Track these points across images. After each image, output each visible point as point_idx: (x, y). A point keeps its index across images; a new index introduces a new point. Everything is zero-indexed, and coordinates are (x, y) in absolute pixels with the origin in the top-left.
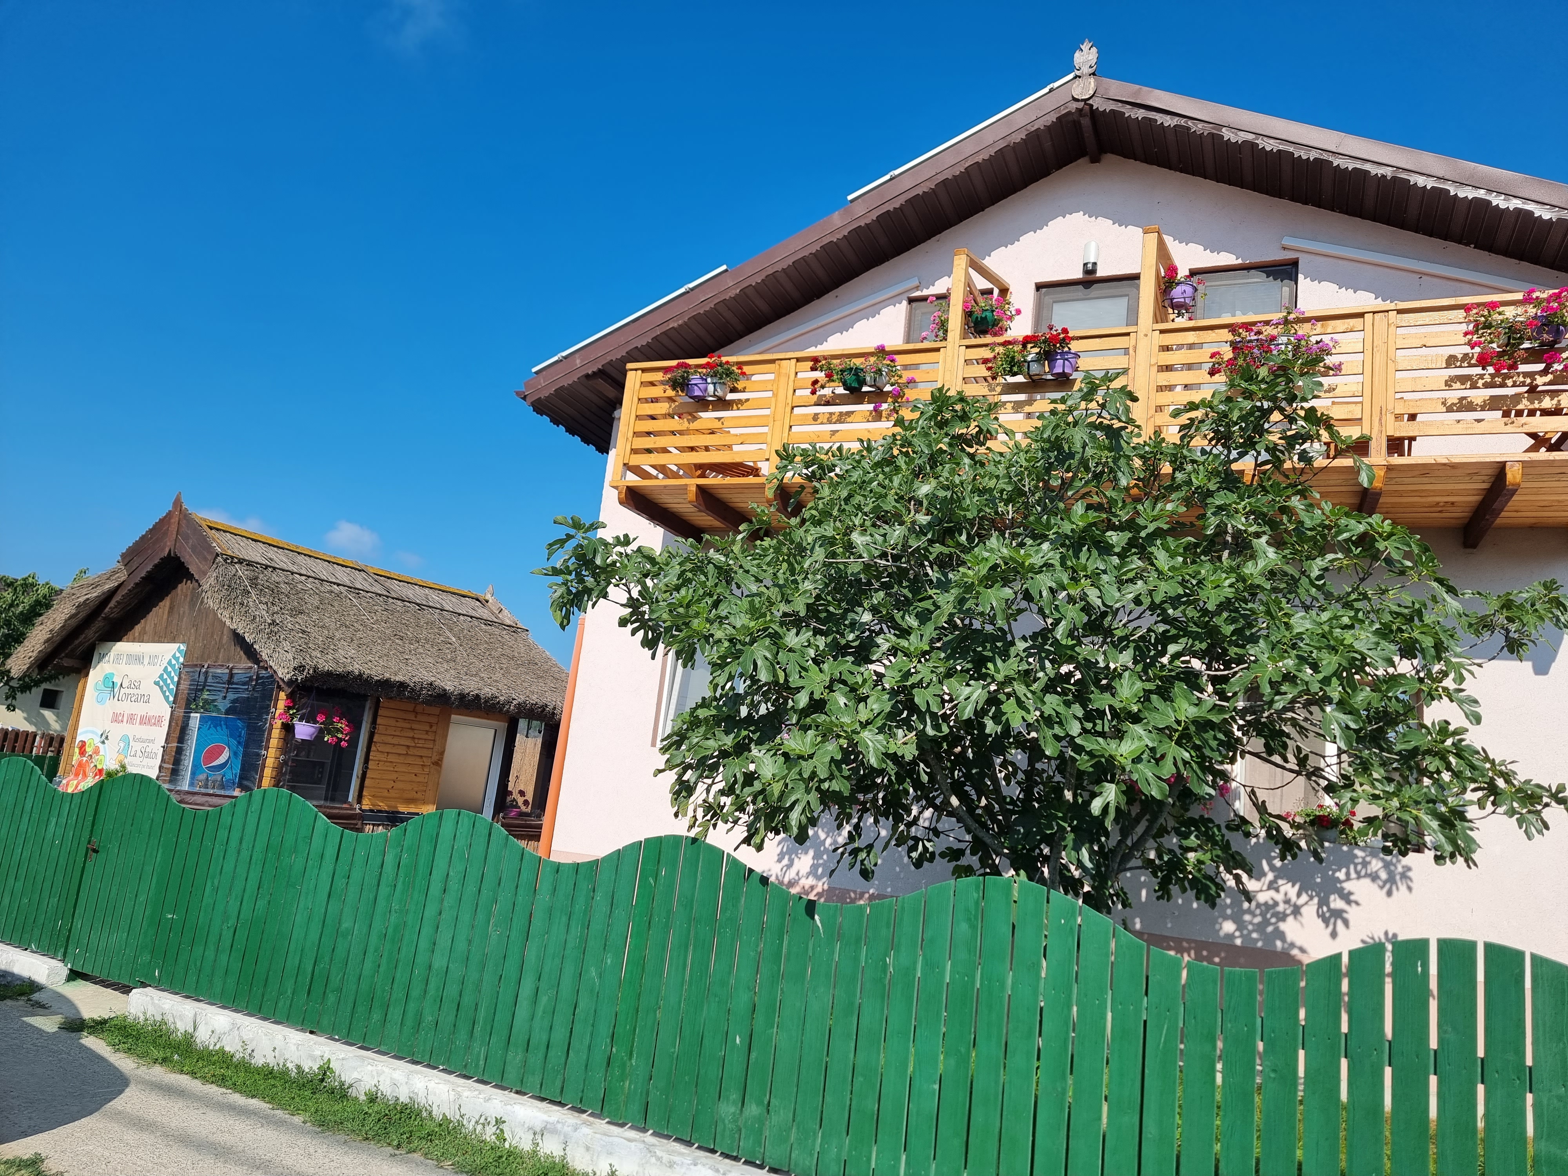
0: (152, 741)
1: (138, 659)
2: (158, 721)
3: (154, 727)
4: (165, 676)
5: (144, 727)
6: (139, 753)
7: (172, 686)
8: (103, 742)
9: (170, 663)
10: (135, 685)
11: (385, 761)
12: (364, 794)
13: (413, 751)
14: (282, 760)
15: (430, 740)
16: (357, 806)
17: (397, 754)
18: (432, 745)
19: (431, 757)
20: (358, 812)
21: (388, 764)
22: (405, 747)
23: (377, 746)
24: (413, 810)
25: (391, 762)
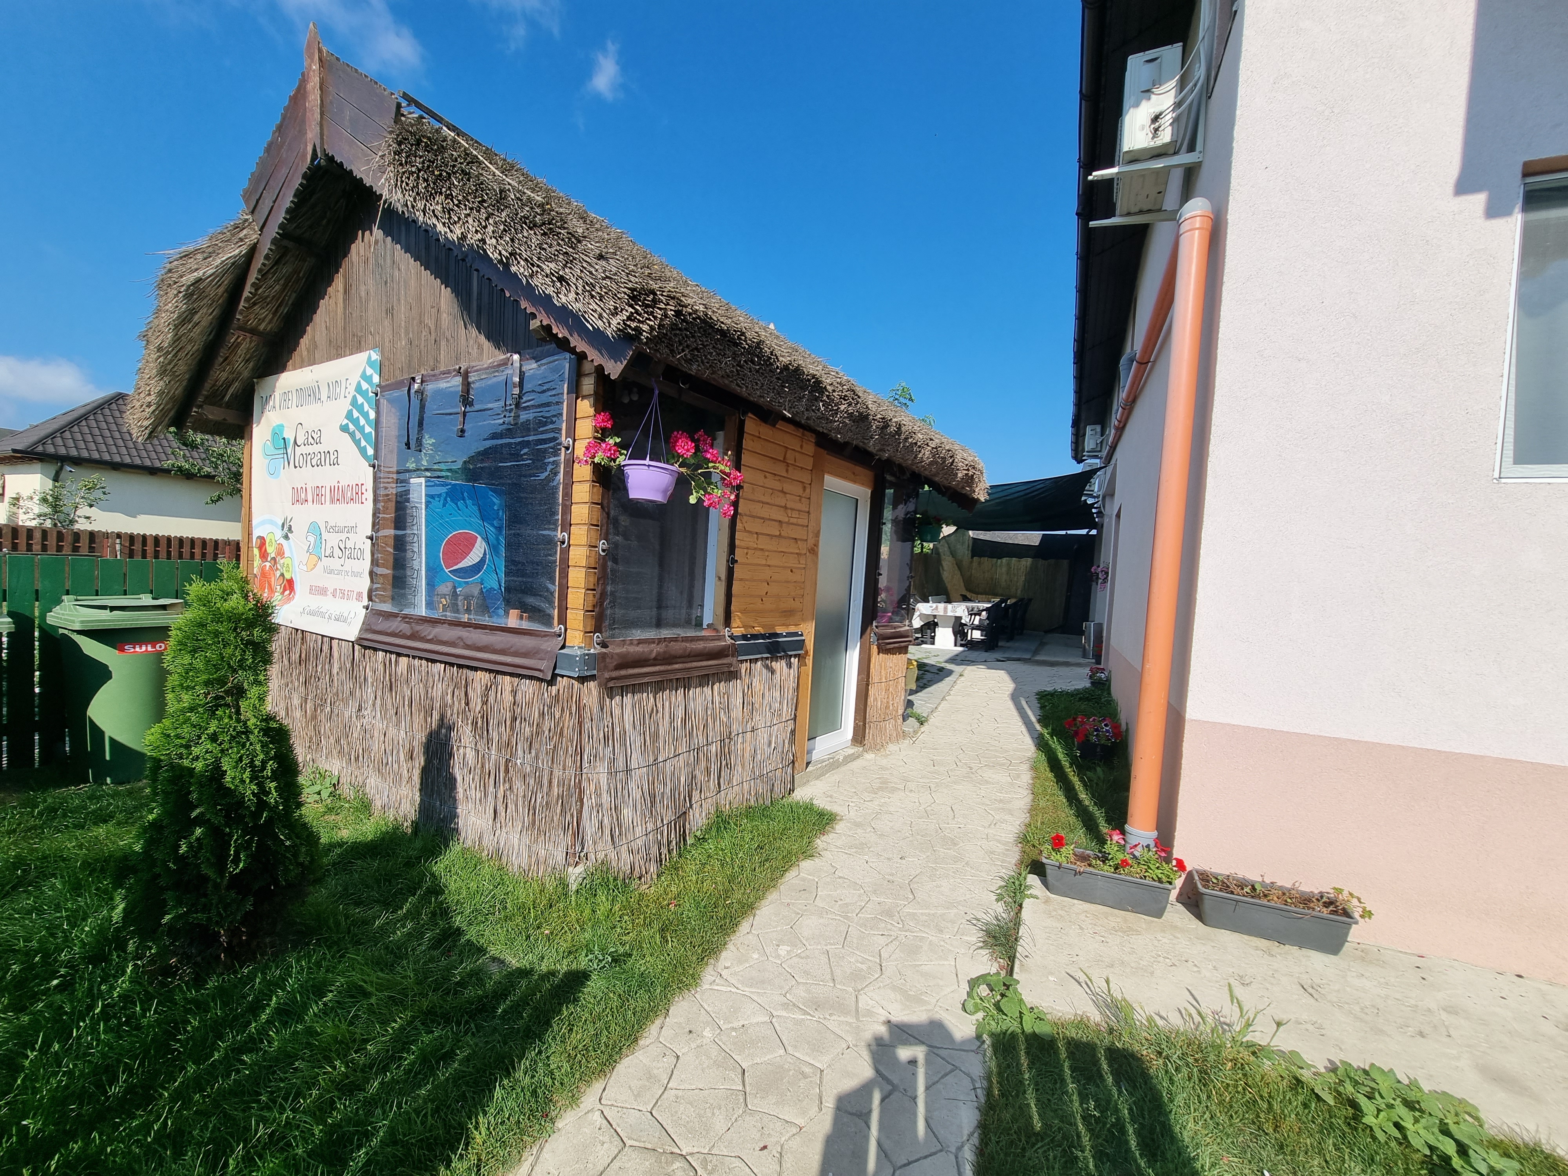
0: (352, 529)
1: (310, 394)
2: (356, 496)
3: (352, 505)
4: (356, 414)
5: (337, 506)
6: (337, 552)
7: (368, 429)
8: (286, 537)
9: (358, 389)
10: (314, 438)
11: (755, 549)
12: (732, 608)
13: (787, 531)
14: (603, 551)
15: (804, 512)
16: (726, 632)
17: (768, 535)
18: (806, 521)
19: (806, 540)
20: (729, 641)
21: (758, 553)
22: (777, 523)
23: (744, 522)
24: (792, 629)
25: (762, 550)
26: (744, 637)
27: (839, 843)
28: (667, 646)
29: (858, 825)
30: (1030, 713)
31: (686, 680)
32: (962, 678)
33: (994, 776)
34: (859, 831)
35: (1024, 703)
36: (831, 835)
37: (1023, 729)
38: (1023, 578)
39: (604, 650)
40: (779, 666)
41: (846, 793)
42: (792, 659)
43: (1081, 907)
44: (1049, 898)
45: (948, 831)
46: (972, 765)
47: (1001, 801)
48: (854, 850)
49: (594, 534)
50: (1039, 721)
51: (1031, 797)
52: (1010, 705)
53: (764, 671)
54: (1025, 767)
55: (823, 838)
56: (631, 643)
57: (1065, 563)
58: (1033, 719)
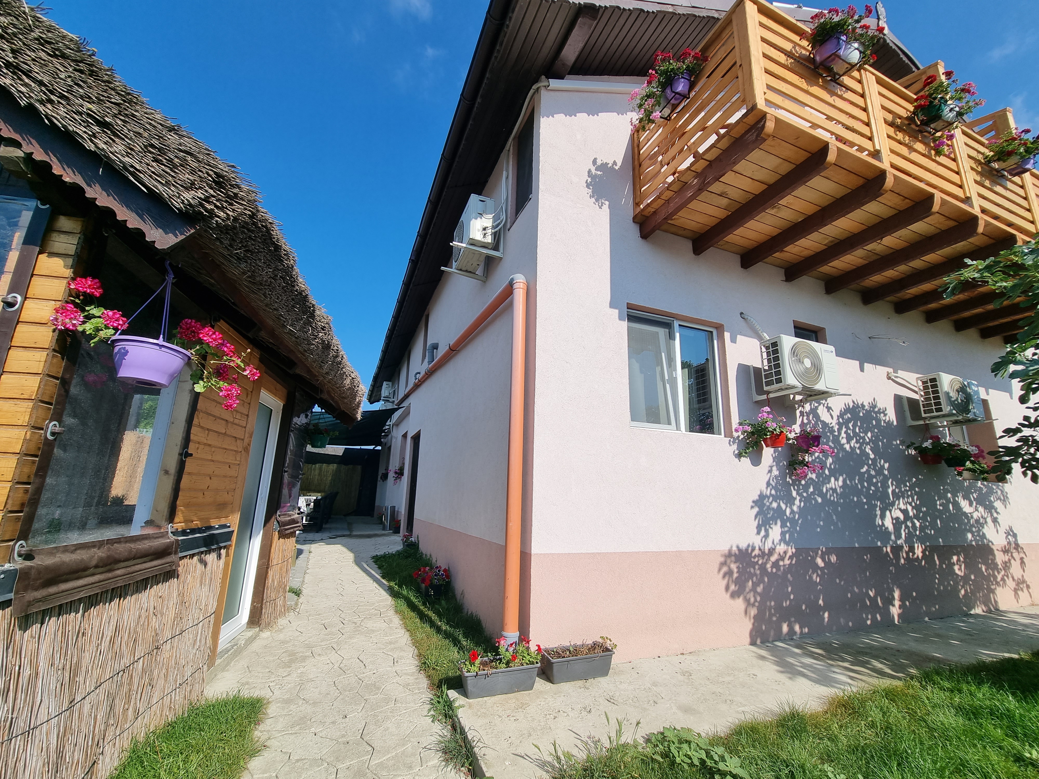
11: (205, 444)
12: (178, 502)
13: (232, 431)
14: (53, 434)
15: (244, 414)
16: (169, 528)
17: (216, 432)
18: (245, 423)
19: (243, 440)
20: (173, 538)
21: (207, 448)
22: (224, 422)
23: (200, 417)
24: (223, 521)
25: (210, 445)
26: (184, 533)
27: (279, 727)
28: (109, 549)
29: (288, 702)
30: (373, 573)
31: (123, 588)
32: (312, 554)
33: (375, 625)
34: (292, 707)
35: (365, 566)
36: (268, 722)
37: (375, 585)
38: (330, 478)
39: (28, 563)
40: (211, 558)
41: (261, 675)
42: (222, 550)
43: (490, 701)
44: (469, 703)
45: (367, 679)
46: (355, 621)
47: (391, 643)
48: (298, 728)
49: (41, 413)
50: (383, 577)
51: (407, 634)
52: (357, 568)
53: (199, 564)
54: (391, 613)
55: (261, 727)
56: (66, 549)
57: (359, 468)
58: (379, 577)
